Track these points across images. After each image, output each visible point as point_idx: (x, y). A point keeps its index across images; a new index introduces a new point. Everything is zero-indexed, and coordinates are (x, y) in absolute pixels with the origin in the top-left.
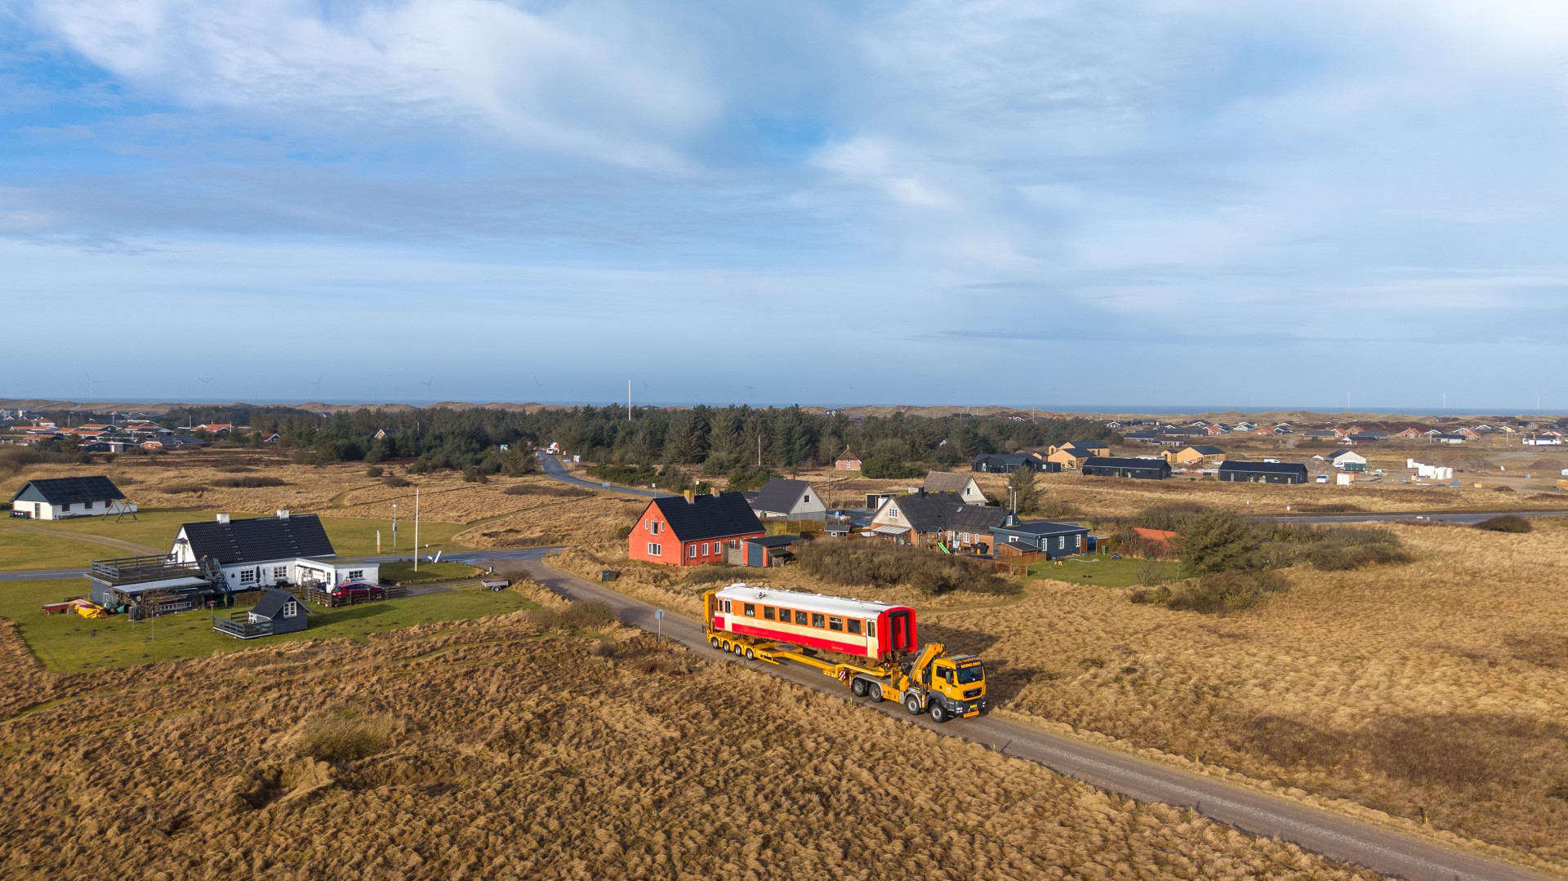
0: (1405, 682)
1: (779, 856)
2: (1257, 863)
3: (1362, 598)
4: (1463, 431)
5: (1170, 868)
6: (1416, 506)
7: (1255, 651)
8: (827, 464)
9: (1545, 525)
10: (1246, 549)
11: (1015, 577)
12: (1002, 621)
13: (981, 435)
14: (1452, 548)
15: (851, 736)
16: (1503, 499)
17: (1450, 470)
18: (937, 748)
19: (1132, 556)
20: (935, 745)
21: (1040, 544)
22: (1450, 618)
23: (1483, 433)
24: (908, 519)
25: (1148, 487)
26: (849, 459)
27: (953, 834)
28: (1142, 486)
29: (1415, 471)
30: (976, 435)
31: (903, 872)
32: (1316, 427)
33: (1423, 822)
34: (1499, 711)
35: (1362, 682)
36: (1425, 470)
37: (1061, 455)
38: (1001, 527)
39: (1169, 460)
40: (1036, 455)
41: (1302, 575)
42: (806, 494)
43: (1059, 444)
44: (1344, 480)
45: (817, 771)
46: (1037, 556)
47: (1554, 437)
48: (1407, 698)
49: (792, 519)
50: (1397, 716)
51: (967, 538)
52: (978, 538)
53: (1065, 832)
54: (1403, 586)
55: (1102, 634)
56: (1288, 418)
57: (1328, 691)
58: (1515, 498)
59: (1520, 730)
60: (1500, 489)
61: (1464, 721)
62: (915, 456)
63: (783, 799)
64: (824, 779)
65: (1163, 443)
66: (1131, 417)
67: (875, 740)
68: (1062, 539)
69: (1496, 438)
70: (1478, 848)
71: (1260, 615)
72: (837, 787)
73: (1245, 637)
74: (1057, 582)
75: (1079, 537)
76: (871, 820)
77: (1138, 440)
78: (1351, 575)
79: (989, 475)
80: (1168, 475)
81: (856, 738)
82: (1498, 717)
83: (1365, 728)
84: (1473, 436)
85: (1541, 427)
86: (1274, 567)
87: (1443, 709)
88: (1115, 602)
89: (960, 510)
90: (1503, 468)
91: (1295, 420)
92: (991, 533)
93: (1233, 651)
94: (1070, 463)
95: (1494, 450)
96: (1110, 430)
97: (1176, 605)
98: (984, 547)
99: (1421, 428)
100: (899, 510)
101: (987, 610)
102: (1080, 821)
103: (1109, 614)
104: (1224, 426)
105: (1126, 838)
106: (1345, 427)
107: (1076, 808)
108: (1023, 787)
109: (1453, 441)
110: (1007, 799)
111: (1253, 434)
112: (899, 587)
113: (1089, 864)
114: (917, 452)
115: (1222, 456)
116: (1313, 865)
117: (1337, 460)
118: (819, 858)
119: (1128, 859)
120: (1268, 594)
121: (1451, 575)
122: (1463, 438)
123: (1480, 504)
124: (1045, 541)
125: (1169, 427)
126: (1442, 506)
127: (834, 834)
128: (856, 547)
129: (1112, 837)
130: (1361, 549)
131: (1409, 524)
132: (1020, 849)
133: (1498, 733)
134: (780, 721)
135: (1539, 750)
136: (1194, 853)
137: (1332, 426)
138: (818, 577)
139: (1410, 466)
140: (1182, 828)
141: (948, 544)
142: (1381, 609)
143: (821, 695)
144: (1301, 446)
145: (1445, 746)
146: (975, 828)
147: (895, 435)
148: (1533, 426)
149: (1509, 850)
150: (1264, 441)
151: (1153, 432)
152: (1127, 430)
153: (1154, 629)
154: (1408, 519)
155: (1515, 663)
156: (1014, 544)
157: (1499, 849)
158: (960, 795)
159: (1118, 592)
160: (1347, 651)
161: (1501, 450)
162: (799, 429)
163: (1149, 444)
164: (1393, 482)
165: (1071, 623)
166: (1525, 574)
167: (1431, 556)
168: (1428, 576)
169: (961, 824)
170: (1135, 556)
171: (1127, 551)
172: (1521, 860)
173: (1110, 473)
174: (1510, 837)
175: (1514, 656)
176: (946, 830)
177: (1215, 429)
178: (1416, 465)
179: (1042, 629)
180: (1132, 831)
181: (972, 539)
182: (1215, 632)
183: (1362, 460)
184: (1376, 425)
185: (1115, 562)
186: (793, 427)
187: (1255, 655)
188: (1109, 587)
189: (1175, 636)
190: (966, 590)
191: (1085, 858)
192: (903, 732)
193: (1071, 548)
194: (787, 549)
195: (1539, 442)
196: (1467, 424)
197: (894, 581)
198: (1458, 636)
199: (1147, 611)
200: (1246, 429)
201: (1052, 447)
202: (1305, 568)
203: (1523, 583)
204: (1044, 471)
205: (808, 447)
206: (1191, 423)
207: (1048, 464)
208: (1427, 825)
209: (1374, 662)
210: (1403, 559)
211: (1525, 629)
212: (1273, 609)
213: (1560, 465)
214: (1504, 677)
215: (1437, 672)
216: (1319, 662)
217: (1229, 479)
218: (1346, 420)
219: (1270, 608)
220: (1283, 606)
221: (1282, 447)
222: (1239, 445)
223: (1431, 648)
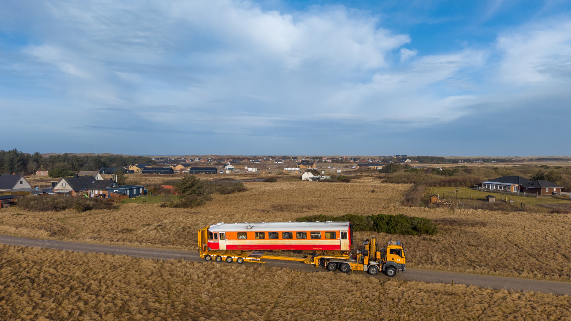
0: (246, 218)
1: (9, 302)
2: (204, 269)
3: (234, 200)
4: (259, 160)
5: (175, 276)
6: (248, 177)
7: (202, 216)
8: (32, 173)
9: (280, 180)
10: (199, 188)
11: (117, 204)
12: (112, 217)
13: (102, 161)
14: (258, 187)
15: (45, 259)
16: (270, 175)
17: (256, 169)
18: (85, 257)
19: (160, 195)
20: (83, 257)
21: (126, 192)
22: (257, 203)
23: (265, 160)
24: (71, 186)
25: (166, 176)
26: (42, 171)
27: (92, 282)
28: (163, 176)
29: (247, 170)
30: (100, 161)
31: (70, 296)
32: (220, 159)
35: (234, 220)
36: (250, 169)
37: (134, 168)
38: (111, 187)
39: (173, 168)
40: (124, 168)
41: (217, 196)
42: (21, 180)
43: (133, 165)
44: (228, 172)
45: (28, 272)
46: (125, 196)
47: (282, 161)
49: (14, 191)
51: (96, 192)
52: (101, 192)
53: (137, 273)
54: (245, 196)
55: (150, 217)
56: (211, 157)
58: (273, 175)
60: (269, 173)
63: (11, 283)
64: (31, 274)
65: (171, 164)
66: (158, 157)
67: (56, 259)
68: (135, 190)
69: (268, 161)
71: (203, 207)
72: (38, 276)
73: (199, 213)
74: (133, 204)
75: (141, 189)
76: (55, 283)
77: (162, 163)
78: (231, 195)
79: (106, 175)
80: (173, 173)
81: (47, 260)
84: (262, 161)
85: (279, 159)
86: (208, 194)
88: (154, 208)
89: (94, 182)
90: (270, 168)
91: (213, 157)
92: (107, 190)
93: (195, 218)
94: (137, 170)
95: (267, 164)
96: (152, 160)
97: (176, 206)
98: (104, 195)
99: (249, 159)
100: (66, 183)
101: (105, 214)
102: (143, 269)
103: (152, 211)
104: (191, 159)
105: (160, 271)
106: (228, 159)
107: (141, 266)
108: (121, 263)
109: (257, 163)
110: (114, 268)
111: (201, 162)
112: (67, 210)
113: (147, 280)
114: (75, 168)
115: (191, 167)
116: (220, 267)
117: (226, 167)
118: (30, 299)
119: (161, 276)
120: (206, 202)
121: (257, 193)
122: (260, 162)
123: (264, 176)
124: (128, 191)
125: (173, 160)
126: (255, 177)
127: (37, 290)
128: (46, 197)
129: (155, 272)
130: (233, 188)
131: (246, 182)
132: (120, 281)
134: (8, 259)
136: (183, 271)
137: (224, 159)
138: (27, 210)
139: (246, 169)
140: (179, 265)
141: (89, 195)
142: (239, 202)
143: (30, 247)
144: (215, 164)
146: (101, 279)
147: (65, 161)
148: (277, 159)
150: (204, 163)
151: (168, 161)
152: (158, 161)
153: (169, 214)
154: (246, 181)
155: (274, 211)
156: (116, 192)
158: (94, 270)
159: (156, 205)
161: (269, 164)
162: (17, 159)
163: (166, 165)
164: (242, 173)
165: (138, 215)
166: (276, 191)
167: (252, 189)
168: (251, 194)
169: (95, 278)
170: (161, 195)
171: (159, 193)
173: (152, 172)
176: (89, 281)
177: (188, 160)
178: (248, 168)
179: (128, 218)
180: (162, 269)
181: (99, 193)
182: (189, 212)
183: (233, 167)
184: (236, 158)
185: (154, 197)
186: (14, 158)
188: (152, 203)
189: (176, 215)
190: (96, 209)
191: (145, 279)
192: (69, 255)
193: (138, 193)
194: (11, 200)
195: (278, 162)
196: (260, 158)
197: (64, 208)
198: (260, 207)
199: (166, 209)
200: (198, 160)
201: (131, 166)
202: (217, 194)
203: (275, 194)
204: (127, 173)
205: (22, 166)
206: (180, 159)
207: (129, 171)
209: (237, 215)
210: (245, 190)
211: (276, 204)
212: (207, 205)
213: (283, 167)
214: (271, 215)
215: (254, 215)
216: (222, 217)
217: (193, 173)
218: (228, 158)
219: (206, 205)
220: (210, 204)
221: (210, 165)
222: (196, 164)
223: (252, 210)
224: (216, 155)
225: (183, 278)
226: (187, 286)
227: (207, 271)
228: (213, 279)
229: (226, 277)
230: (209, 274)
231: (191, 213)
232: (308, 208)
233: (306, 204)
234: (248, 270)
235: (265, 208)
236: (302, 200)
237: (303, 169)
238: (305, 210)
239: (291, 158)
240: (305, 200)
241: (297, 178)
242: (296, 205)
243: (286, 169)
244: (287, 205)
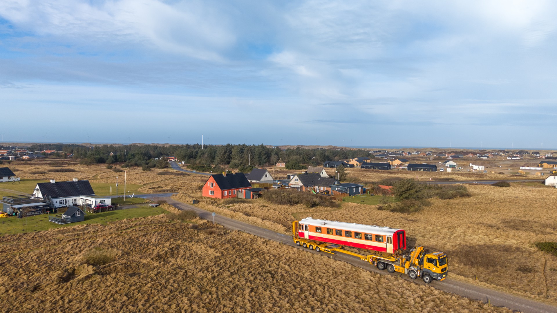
0: (469, 234)
1: (257, 294)
2: (421, 293)
3: (455, 208)
4: (488, 155)
5: (391, 296)
6: (473, 178)
7: (420, 225)
8: (273, 165)
9: (515, 185)
10: (417, 192)
11: (338, 202)
12: (334, 216)
13: (327, 155)
14: (484, 192)
15: (282, 254)
16: (501, 176)
17: (483, 167)
18: (312, 258)
19: (378, 195)
20: (311, 257)
21: (347, 191)
22: (484, 214)
23: (494, 155)
24: (302, 182)
25: (383, 173)
26: (281, 163)
27: (318, 286)
28: (381, 172)
29: (472, 168)
30: (325, 155)
31: (300, 299)
32: (440, 153)
33: (476, 279)
34: (500, 244)
35: (456, 235)
36: (476, 167)
37: (354, 162)
38: (334, 185)
39: (390, 164)
40: (345, 162)
41: (435, 201)
42: (266, 174)
43: (353, 158)
44: (449, 170)
45: (270, 266)
46: (346, 195)
47: (518, 157)
48: (470, 240)
49: (261, 183)
50: (467, 245)
51: (322, 189)
52: (326, 189)
53: (356, 285)
54: (469, 204)
55: (368, 220)
56: (430, 150)
57: (444, 238)
58: (505, 176)
59: (507, 249)
60: (500, 173)
61: (489, 247)
62: (304, 162)
63: (258, 276)
64: (272, 269)
65: (388, 158)
66: (377, 150)
67: (290, 256)
68: (354, 189)
69: (499, 157)
70: (494, 287)
71: (421, 214)
72: (277, 271)
73: (417, 221)
74: (353, 203)
75: (360, 188)
76: (289, 282)
77: (380, 157)
78: (451, 201)
79: (329, 168)
80: (390, 169)
81: (283, 255)
82: (500, 246)
83: (456, 249)
84: (491, 156)
85: (513, 153)
86: (426, 198)
87: (482, 243)
88: (372, 210)
89: (319, 179)
90: (501, 167)
91: (433, 151)
92: (330, 187)
94: (357, 164)
95: (498, 161)
96: (370, 154)
97: (393, 211)
98: (328, 192)
99: (474, 153)
100: (298, 179)
101: (329, 212)
102: (361, 281)
103: (370, 213)
104: (409, 153)
105: (377, 287)
106: (449, 153)
107: (360, 277)
108: (341, 270)
109: (484, 158)
110: (336, 274)
111: (419, 155)
112: (298, 205)
113: (364, 295)
114: (305, 160)
115: (408, 163)
116: (439, 294)
117: (447, 164)
118: (271, 295)
119: (378, 293)
120: (424, 207)
121: (484, 200)
122: (488, 157)
123: (494, 178)
124: (348, 189)
125: (390, 153)
126: (481, 179)
127: (276, 287)
128: (284, 192)
129: (372, 286)
130: (454, 192)
131: (470, 184)
132: (341, 291)
133: (500, 250)
134: (257, 250)
135: (513, 256)
136: (400, 291)
137: (445, 153)
138: (270, 202)
139: (470, 166)
140: (396, 283)
141: (315, 191)
142: (461, 212)
143: (271, 241)
144: (435, 159)
145: (483, 255)
146: (325, 284)
147: (297, 155)
148: (511, 153)
149: (504, 288)
150: (422, 157)
151: (385, 154)
152: (376, 154)
153: (386, 218)
154: (470, 183)
155: (505, 229)
156: (338, 190)
157: (501, 287)
158: (320, 273)
159: (373, 206)
160: (450, 225)
161: (500, 161)
162: (264, 152)
163: (383, 158)
164: (465, 171)
165: (357, 217)
166: (508, 200)
167: (478, 194)
168: (476, 201)
169: (320, 283)
170: (379, 195)
171: (376, 193)
172: (508, 291)
173: (371, 168)
174: (504, 284)
175: (505, 226)
176: (315, 285)
177: (406, 154)
178: (473, 165)
179: (348, 219)
180: (379, 284)
181: (324, 189)
182: (406, 219)
183: (455, 164)
184: (459, 152)
185: (372, 197)
186: (261, 152)
187: (420, 227)
188: (370, 205)
189: (393, 221)
190: (321, 206)
191: (363, 293)
192: (300, 253)
193: (357, 192)
194: (259, 192)
195: (513, 158)
196: (489, 152)
197: (297, 203)
198: (487, 220)
199: (383, 212)
200: (416, 154)
201: (351, 159)
202: (436, 198)
203: (508, 203)
204: (348, 167)
205: (267, 159)
206: (398, 152)
207: (350, 165)
208: (477, 280)
209: (459, 229)
210: (468, 195)
211: (508, 218)
212: (426, 212)
213: (519, 166)
214: (502, 233)
215: (480, 232)
216: (441, 229)
217: (411, 170)
218: (449, 151)
219: (425, 212)
220: (429, 211)
221: (428, 159)
222: (414, 159)
223: (478, 224)
224: (436, 148)
225: (399, 300)
226: (403, 310)
227: (425, 297)
228: (431, 308)
229: (446, 309)
230: (427, 301)
231: (408, 220)
232: (554, 229)
233: (551, 222)
234: (471, 305)
235: (493, 222)
236: (545, 216)
237: (547, 168)
238: (548, 230)
239: (531, 153)
240: (549, 216)
241: (539, 182)
242: (536, 222)
243: (524, 168)
244: (523, 221)
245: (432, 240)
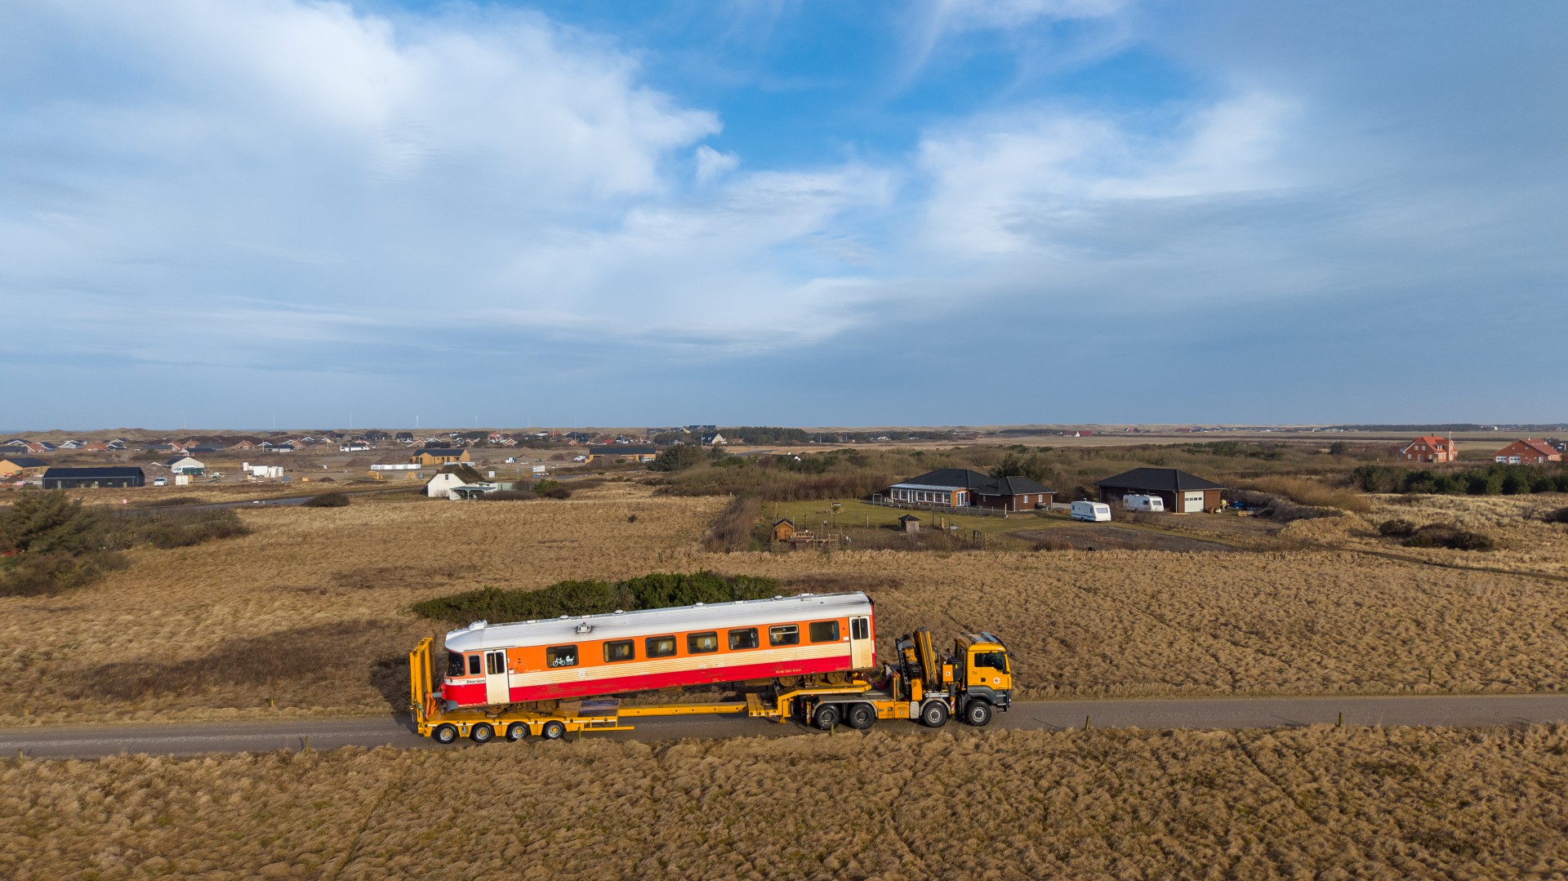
0: (248, 615)
2: (104, 778)
3: (205, 564)
4: (291, 442)
6: (253, 495)
7: (92, 617)
9: (360, 500)
10: (79, 530)
14: (286, 521)
16: (326, 485)
17: (281, 469)
22: (286, 568)
23: (308, 444)
29: (251, 473)
32: (152, 443)
33: (270, 706)
34: (330, 621)
35: (209, 622)
36: (260, 470)
41: (144, 555)
47: (364, 445)
48: (251, 626)
50: (243, 640)
54: (243, 551)
56: (122, 436)
57: (173, 634)
59: (346, 629)
60: (324, 480)
61: (301, 632)
69: (318, 447)
70: (317, 713)
73: (82, 608)
78: (195, 548)
82: (329, 624)
83: (211, 654)
84: (299, 446)
85: (353, 438)
86: (112, 549)
87: (284, 627)
90: (325, 467)
91: (129, 437)
93: (66, 624)
95: (317, 455)
99: (254, 440)
104: (47, 444)
106: (182, 442)
109: (282, 451)
111: (83, 451)
115: (45, 468)
116: (164, 763)
117: (174, 466)
120: (105, 573)
121: (285, 539)
122: (291, 447)
123: (308, 490)
126: (275, 494)
130: (202, 526)
131: (246, 508)
133: (330, 635)
135: (362, 640)
137: (169, 441)
139: (245, 469)
140: (8, 775)
142: (223, 570)
144: (136, 458)
145: (287, 653)
148: (347, 438)
149: (343, 708)
150: (95, 455)
154: (247, 505)
155: (341, 589)
157: (335, 709)
160: (192, 603)
161: (323, 455)
164: (231, 481)
166: (346, 532)
167: (268, 528)
168: (265, 542)
172: (353, 712)
174: (343, 700)
175: (341, 586)
177: (36, 447)
178: (251, 468)
182: (44, 609)
183: (200, 465)
184: (211, 439)
187: (93, 621)
195: (353, 449)
198: (294, 579)
200: (74, 446)
202: (145, 548)
203: (345, 539)
206: (7, 442)
208: (273, 708)
209: (218, 607)
210: (243, 532)
211: (348, 568)
212: (111, 583)
213: (369, 463)
214: (333, 599)
215: (277, 604)
216: (164, 615)
217: (56, 486)
218: (183, 436)
219: (108, 584)
220: (122, 581)
221: (116, 460)
222: (67, 459)
223: (271, 590)
224: (138, 431)
225: (24, 814)
226: (40, 836)
227: (117, 784)
228: (138, 805)
229: (186, 795)
230: (125, 792)
231: (51, 611)
232: (450, 575)
233: (442, 563)
234: (258, 765)
235: (312, 581)
236: (429, 553)
237: (431, 466)
238: (438, 579)
239: (394, 437)
240: (438, 553)
241: (414, 492)
242: (411, 568)
243: (379, 467)
244: (382, 571)
245: (135, 645)
